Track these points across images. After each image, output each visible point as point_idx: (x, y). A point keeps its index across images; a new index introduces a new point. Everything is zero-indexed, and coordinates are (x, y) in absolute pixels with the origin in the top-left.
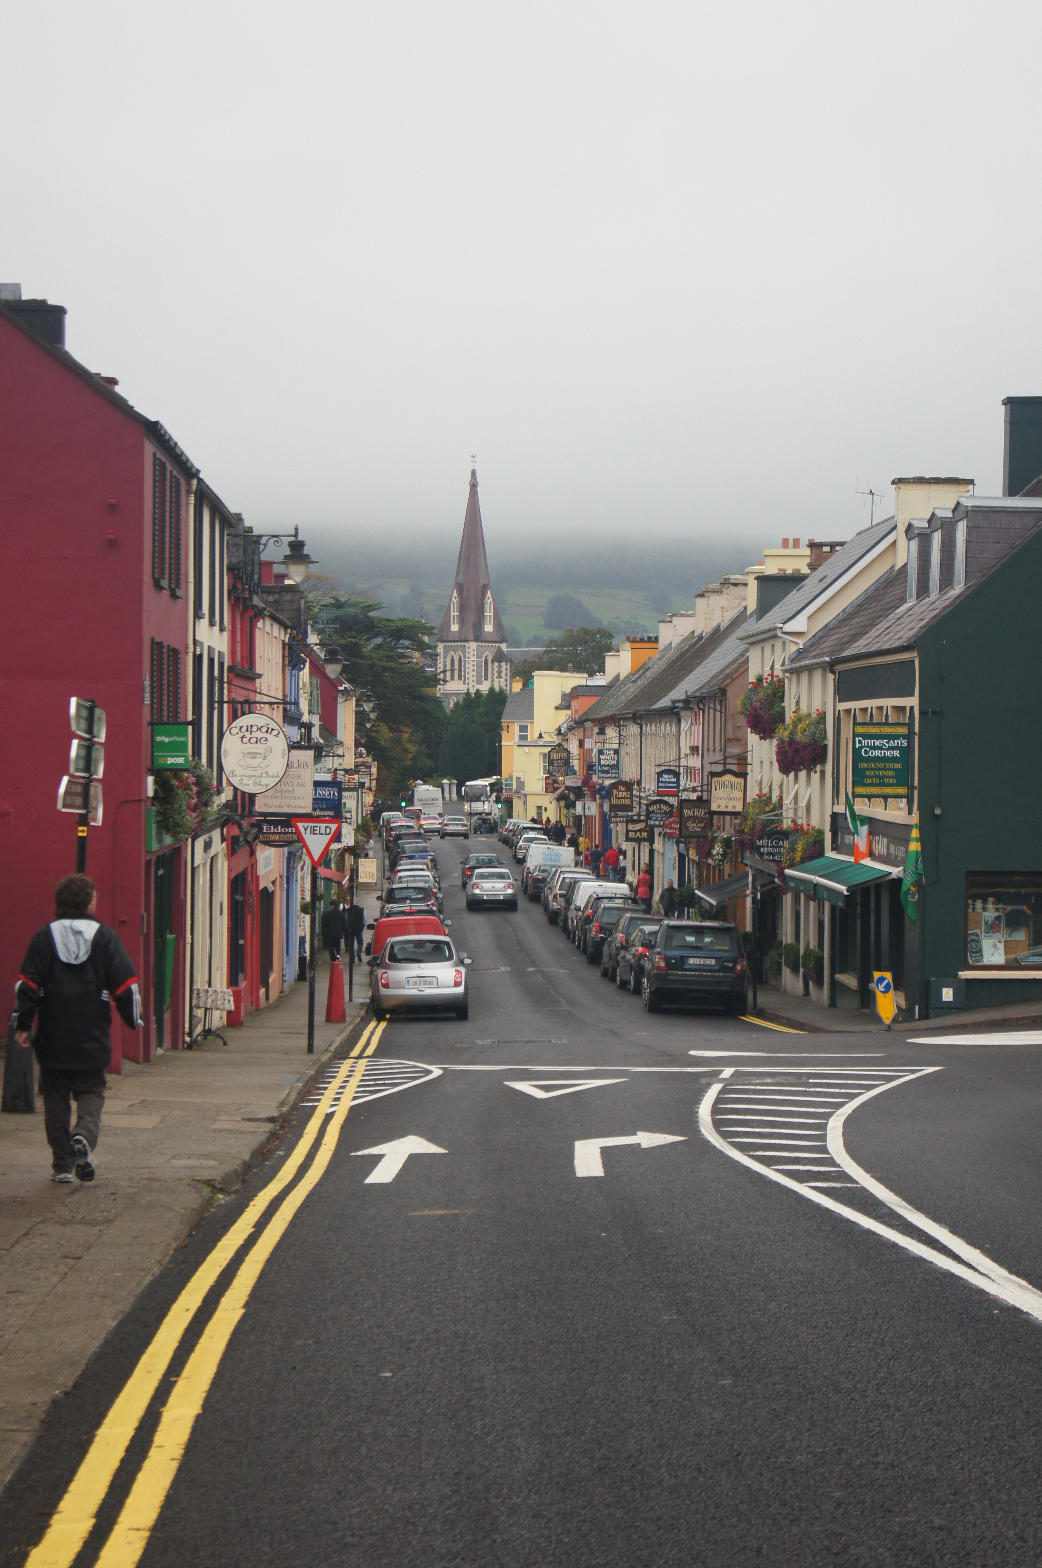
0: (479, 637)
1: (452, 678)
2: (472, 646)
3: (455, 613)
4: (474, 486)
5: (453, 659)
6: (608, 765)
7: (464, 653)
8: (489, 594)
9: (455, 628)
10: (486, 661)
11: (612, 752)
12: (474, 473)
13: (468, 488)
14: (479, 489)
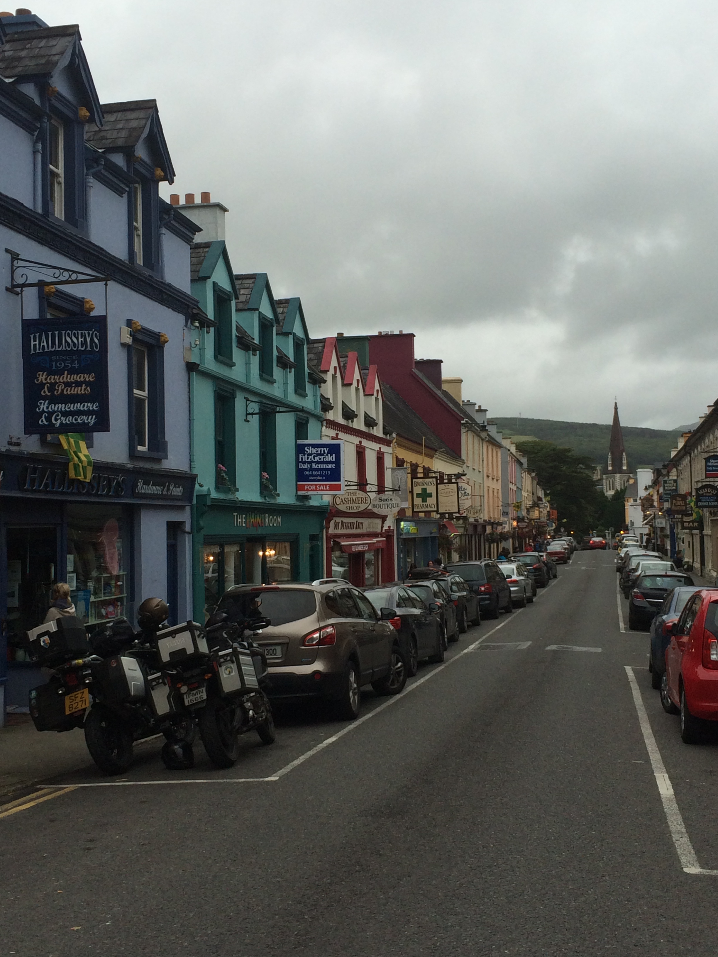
0: (621, 471)
1: (610, 490)
2: (618, 476)
3: (610, 462)
4: (616, 409)
5: (610, 482)
6: (670, 490)
7: (614, 478)
8: (624, 454)
9: (610, 468)
10: (624, 482)
11: (672, 482)
12: (616, 403)
13: (613, 410)
14: (618, 410)
